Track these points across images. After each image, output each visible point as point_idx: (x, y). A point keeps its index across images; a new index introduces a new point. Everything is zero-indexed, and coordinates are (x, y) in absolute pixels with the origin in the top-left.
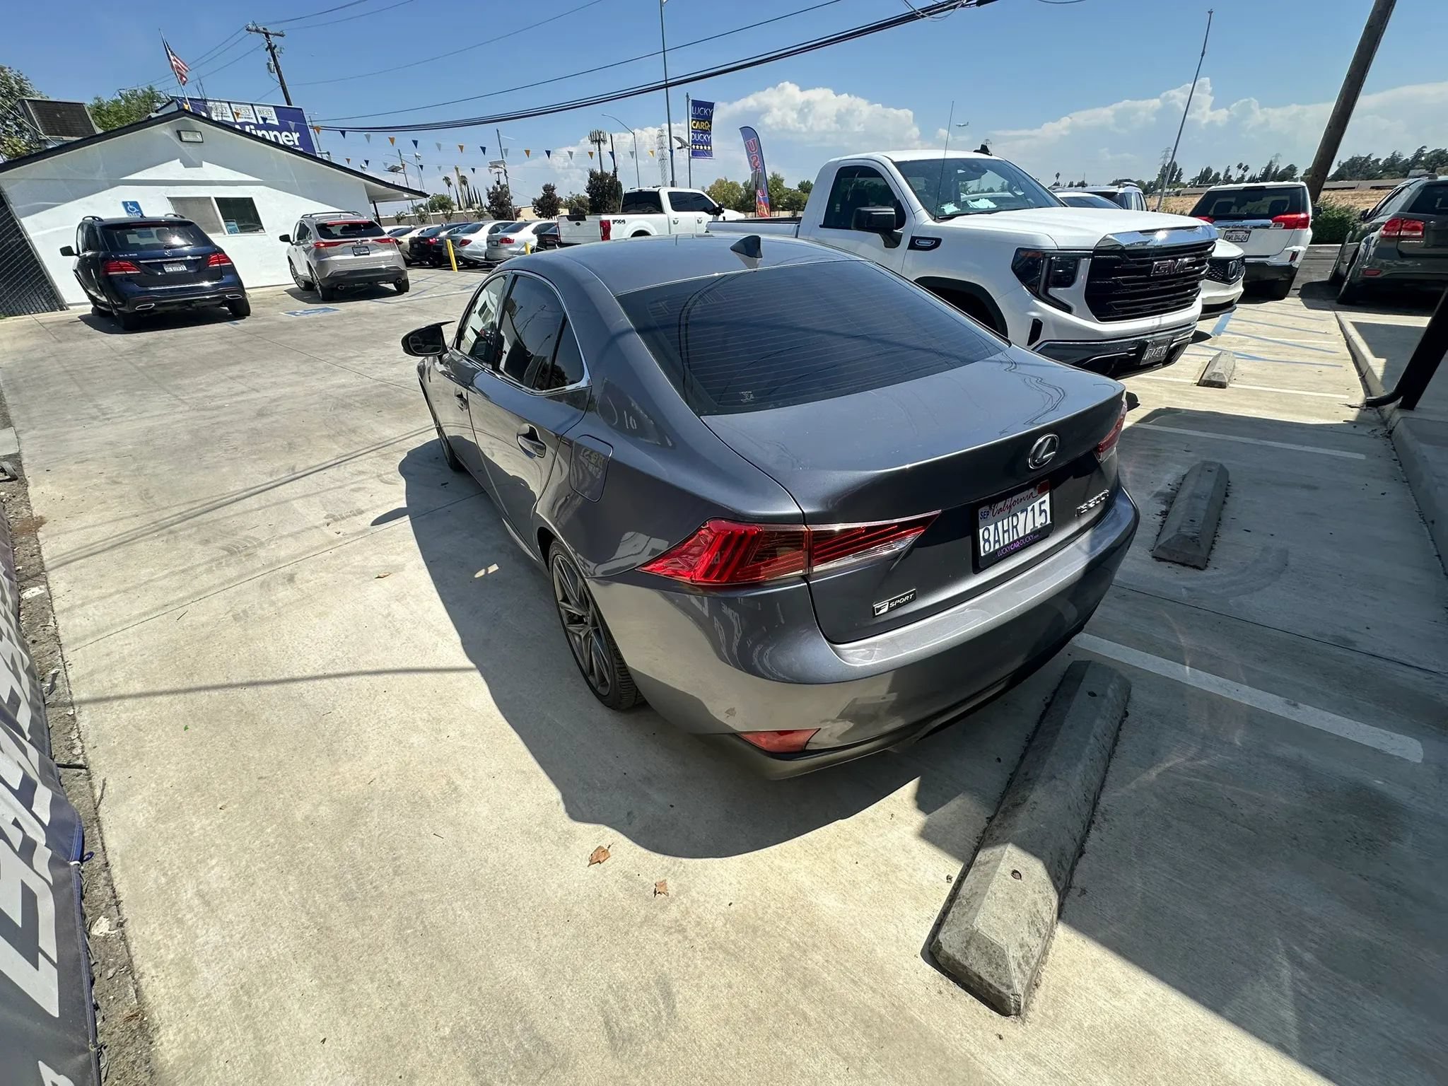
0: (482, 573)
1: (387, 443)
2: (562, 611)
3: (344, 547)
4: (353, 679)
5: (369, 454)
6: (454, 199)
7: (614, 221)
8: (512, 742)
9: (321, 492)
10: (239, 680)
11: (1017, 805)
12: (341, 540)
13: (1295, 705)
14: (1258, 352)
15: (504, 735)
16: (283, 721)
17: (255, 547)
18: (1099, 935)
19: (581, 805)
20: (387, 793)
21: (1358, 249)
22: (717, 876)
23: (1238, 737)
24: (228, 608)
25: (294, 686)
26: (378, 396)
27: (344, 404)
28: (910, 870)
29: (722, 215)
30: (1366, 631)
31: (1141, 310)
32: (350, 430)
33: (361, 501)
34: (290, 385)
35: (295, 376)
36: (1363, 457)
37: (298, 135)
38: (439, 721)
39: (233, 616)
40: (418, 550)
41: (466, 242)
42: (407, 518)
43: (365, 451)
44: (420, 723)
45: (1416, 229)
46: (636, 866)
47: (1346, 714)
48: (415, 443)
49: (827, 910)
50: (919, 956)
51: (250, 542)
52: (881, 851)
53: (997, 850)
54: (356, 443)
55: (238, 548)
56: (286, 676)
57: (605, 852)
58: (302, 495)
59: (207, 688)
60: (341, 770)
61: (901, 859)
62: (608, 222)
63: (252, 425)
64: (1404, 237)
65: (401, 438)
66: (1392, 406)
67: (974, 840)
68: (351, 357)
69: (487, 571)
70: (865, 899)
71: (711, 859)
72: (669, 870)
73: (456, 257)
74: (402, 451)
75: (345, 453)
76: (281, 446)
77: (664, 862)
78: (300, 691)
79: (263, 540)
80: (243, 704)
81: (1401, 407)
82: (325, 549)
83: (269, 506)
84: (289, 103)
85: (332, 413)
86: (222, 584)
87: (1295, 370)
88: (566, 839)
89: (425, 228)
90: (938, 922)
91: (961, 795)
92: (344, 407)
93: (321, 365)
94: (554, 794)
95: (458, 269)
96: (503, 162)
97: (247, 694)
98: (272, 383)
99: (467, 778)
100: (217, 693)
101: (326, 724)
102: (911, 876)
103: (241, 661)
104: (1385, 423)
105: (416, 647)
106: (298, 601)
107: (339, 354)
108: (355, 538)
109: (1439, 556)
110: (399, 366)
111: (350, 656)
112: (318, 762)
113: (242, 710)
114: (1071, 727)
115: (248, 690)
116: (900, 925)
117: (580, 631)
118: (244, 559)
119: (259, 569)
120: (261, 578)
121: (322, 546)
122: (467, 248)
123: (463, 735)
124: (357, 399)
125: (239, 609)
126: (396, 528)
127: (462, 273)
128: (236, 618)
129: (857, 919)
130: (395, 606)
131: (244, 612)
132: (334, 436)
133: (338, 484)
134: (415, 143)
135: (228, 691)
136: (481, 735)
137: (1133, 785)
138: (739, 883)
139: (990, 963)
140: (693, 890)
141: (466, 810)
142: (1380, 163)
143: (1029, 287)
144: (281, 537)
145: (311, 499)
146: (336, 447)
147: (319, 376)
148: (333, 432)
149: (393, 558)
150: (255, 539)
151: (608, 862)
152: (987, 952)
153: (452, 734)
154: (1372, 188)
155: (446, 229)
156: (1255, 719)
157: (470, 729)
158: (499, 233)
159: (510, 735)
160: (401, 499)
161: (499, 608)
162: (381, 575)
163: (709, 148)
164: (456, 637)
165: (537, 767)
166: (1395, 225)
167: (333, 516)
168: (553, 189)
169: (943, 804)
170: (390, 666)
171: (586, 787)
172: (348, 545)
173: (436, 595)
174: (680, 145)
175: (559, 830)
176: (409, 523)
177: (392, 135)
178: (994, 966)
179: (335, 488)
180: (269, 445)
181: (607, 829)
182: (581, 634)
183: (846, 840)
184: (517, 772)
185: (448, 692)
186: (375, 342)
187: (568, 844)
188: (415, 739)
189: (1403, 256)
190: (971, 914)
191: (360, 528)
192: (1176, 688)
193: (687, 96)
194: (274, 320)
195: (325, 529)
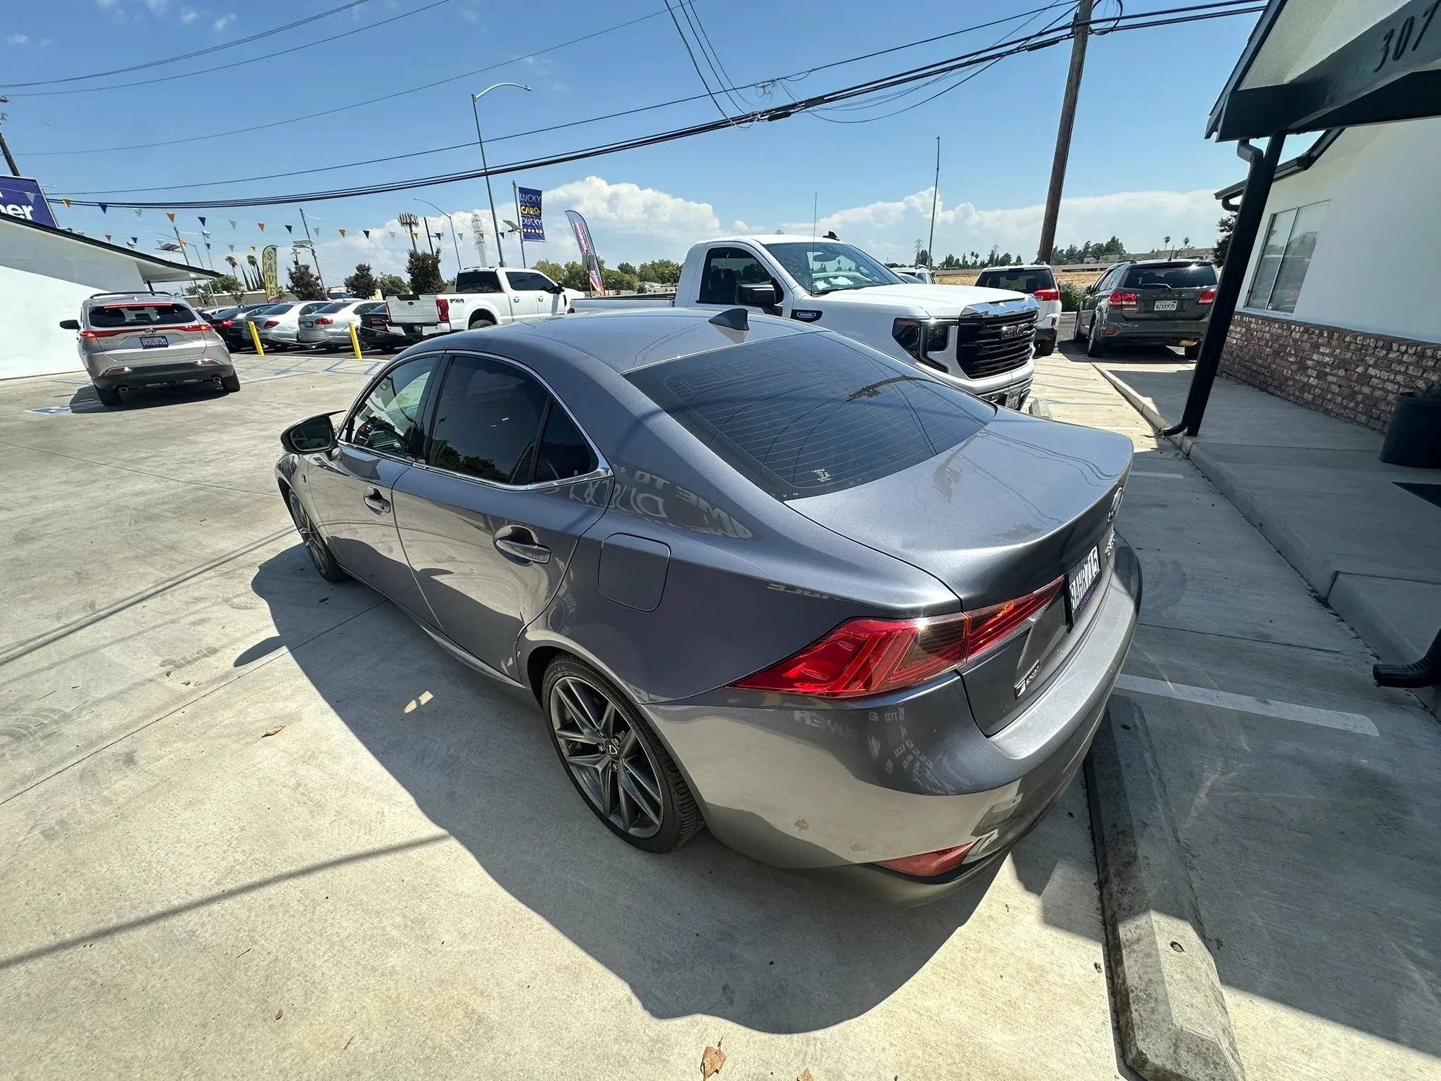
0: (412, 706)
1: (226, 558)
2: (561, 741)
3: (202, 702)
4: (272, 890)
5: (203, 574)
6: (241, 280)
7: (452, 301)
8: (535, 928)
9: (144, 632)
10: (78, 933)
11: (1128, 864)
12: (193, 692)
13: (1266, 702)
14: (1059, 397)
15: (521, 920)
16: (172, 983)
17: (56, 722)
18: (1261, 990)
19: (659, 993)
20: (379, 1056)
21: (1094, 315)
22: (863, 1044)
23: (1243, 742)
24: (31, 823)
25: (174, 921)
26: (196, 501)
27: (147, 515)
28: (1057, 969)
29: (562, 294)
30: (1271, 624)
31: (997, 368)
32: (166, 546)
33: (210, 635)
34: (60, 498)
35: (64, 487)
36: (1180, 477)
37: (30, 208)
38: (422, 922)
39: (42, 833)
40: (314, 690)
41: (273, 324)
42: (284, 649)
43: (197, 571)
44: (394, 933)
45: (1130, 300)
46: (766, 1063)
47: (1305, 703)
48: (267, 554)
49: (1002, 1049)
50: (1119, 1075)
51: (46, 717)
52: (1019, 954)
53: (1141, 921)
54: (180, 563)
55: (27, 728)
56: (159, 908)
57: (718, 1053)
58: (113, 639)
59: (20, 960)
60: (294, 1038)
61: (1038, 959)
62: (445, 301)
63: (12, 554)
64: (1125, 306)
65: (244, 551)
66: (1180, 435)
67: (1096, 913)
68: (145, 458)
69: (418, 702)
70: (1032, 1020)
71: (846, 1022)
72: (806, 1054)
73: (261, 340)
74: (251, 565)
75: (167, 577)
76: (66, 578)
77: (796, 1045)
78: (189, 927)
79: (68, 710)
80: (94, 972)
81: (1189, 434)
82: (172, 709)
83: (64, 662)
84: (15, 171)
85: (133, 528)
86: (13, 787)
87: (1093, 410)
88: (658, 1051)
89: (217, 310)
90: (1115, 1026)
91: (1058, 865)
92: (149, 518)
93: (103, 470)
94: (619, 989)
95: (265, 352)
96: (310, 242)
97: (97, 953)
98: (31, 497)
99: (490, 998)
100: (41, 965)
101: (247, 970)
102: (1062, 976)
103: (72, 902)
104: (1180, 448)
105: (352, 822)
106: (149, 790)
107: (126, 455)
108: (215, 687)
109: (1279, 552)
110: (213, 464)
111: (258, 855)
112: (251, 1035)
113: (94, 983)
114: (1129, 766)
115: (97, 945)
116: (1081, 1042)
117: (596, 763)
118: (42, 744)
119: (72, 755)
120: (80, 767)
121: (166, 705)
122: (274, 330)
123: (464, 936)
124: (166, 507)
125: (51, 821)
126: (272, 665)
127: (270, 357)
128: (49, 835)
129: (1037, 1050)
130: (303, 770)
131: (62, 822)
132: (145, 556)
133: (168, 618)
134: (203, 220)
135: (63, 955)
136: (490, 928)
137: (1194, 814)
138: (891, 1045)
139: (1206, 1064)
140: (845, 1073)
141: (507, 1048)
142: (1064, 253)
143: (910, 350)
144: (99, 702)
145: (130, 643)
146: (152, 570)
147: (102, 484)
148: (140, 552)
149: (281, 705)
150: (53, 711)
151: (727, 1066)
152: (1200, 1053)
153: (446, 938)
154: (1064, 271)
155: (244, 311)
156: (1246, 721)
157: (469, 924)
158: (313, 314)
159: (529, 919)
160: (269, 626)
161: (453, 749)
162: (270, 732)
163: (541, 232)
164: (406, 798)
165: (580, 954)
166: (1116, 297)
167: (171, 662)
168: (368, 269)
169: (1047, 879)
170: (323, 858)
171: (656, 967)
172: (208, 699)
173: (359, 746)
174: (511, 229)
175: (646, 1039)
176: (289, 657)
177: (171, 211)
178: (1212, 1067)
179: (166, 623)
180: (44, 578)
181: (706, 1018)
182: (597, 766)
183: (978, 951)
184: (558, 970)
185: (422, 878)
186: (172, 438)
187: (665, 1057)
188: (395, 959)
189: (1127, 320)
190: (1162, 1009)
191: (220, 672)
192: (1171, 706)
193: (514, 184)
194: (19, 420)
195: (167, 682)
